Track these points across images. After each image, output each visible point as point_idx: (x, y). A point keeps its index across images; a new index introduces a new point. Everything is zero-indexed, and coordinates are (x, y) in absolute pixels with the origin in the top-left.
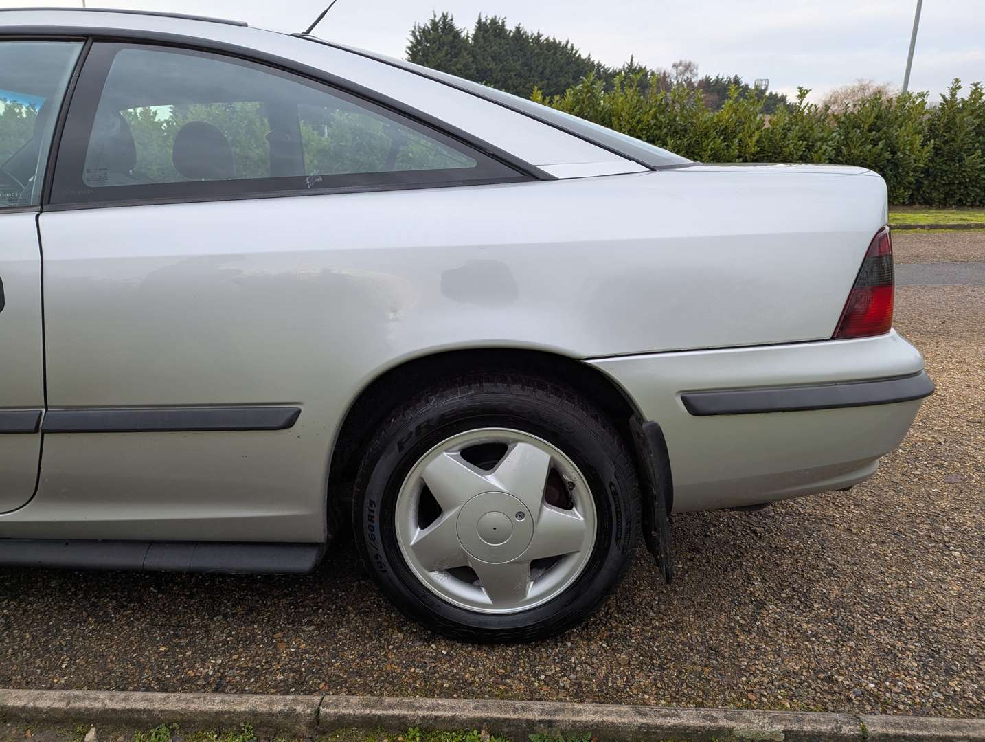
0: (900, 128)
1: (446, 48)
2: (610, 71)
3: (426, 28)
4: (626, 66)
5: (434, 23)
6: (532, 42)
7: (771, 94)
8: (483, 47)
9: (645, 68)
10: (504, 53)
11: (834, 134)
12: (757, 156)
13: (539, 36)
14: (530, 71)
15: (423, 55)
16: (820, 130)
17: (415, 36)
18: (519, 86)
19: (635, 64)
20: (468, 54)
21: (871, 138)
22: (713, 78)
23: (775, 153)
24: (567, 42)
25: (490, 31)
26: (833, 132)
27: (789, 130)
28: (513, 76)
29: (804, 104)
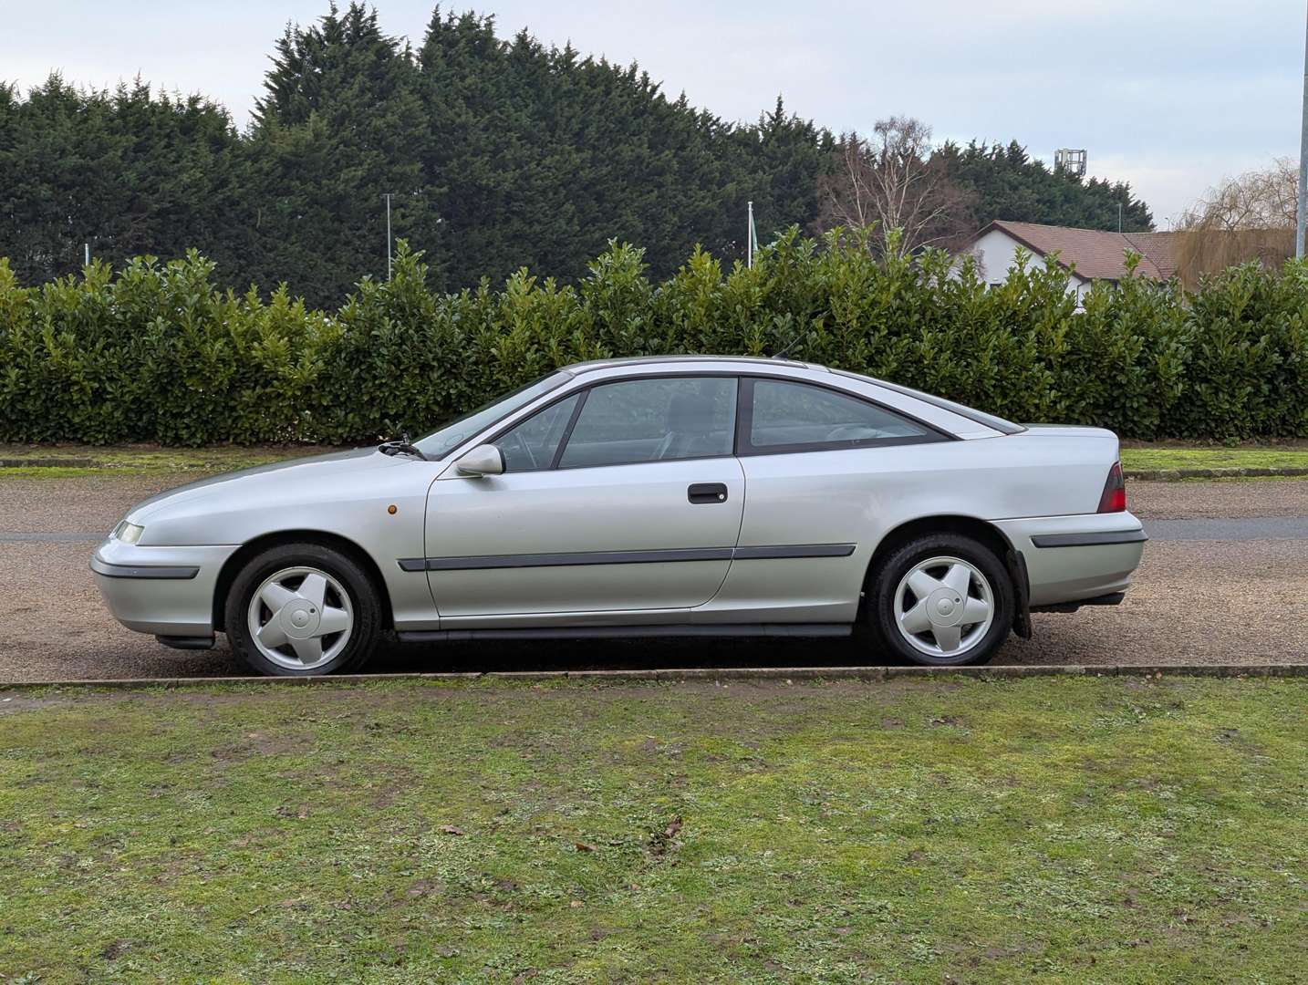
0: (1292, 315)
1: (360, 78)
2: (733, 130)
3: (314, 35)
4: (767, 119)
5: (331, 24)
6: (555, 67)
7: (1093, 182)
8: (446, 78)
9: (810, 125)
10: (493, 91)
11: (1188, 324)
12: (1067, 358)
13: (570, 54)
14: (552, 131)
15: (306, 94)
16: (1165, 317)
17: (287, 52)
18: (527, 163)
19: (788, 115)
20: (411, 92)
21: (1247, 331)
22: (963, 147)
23: (1097, 355)
24: (634, 69)
25: (462, 44)
26: (1185, 321)
27: (1116, 317)
28: (514, 140)
29: (1136, 275)
